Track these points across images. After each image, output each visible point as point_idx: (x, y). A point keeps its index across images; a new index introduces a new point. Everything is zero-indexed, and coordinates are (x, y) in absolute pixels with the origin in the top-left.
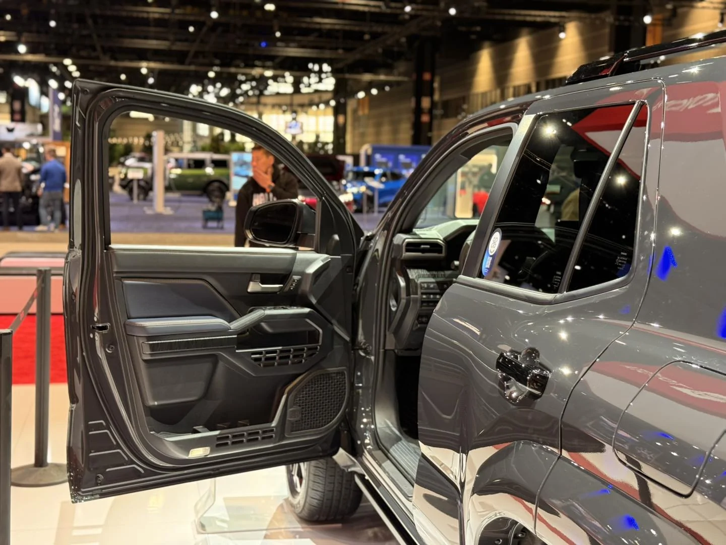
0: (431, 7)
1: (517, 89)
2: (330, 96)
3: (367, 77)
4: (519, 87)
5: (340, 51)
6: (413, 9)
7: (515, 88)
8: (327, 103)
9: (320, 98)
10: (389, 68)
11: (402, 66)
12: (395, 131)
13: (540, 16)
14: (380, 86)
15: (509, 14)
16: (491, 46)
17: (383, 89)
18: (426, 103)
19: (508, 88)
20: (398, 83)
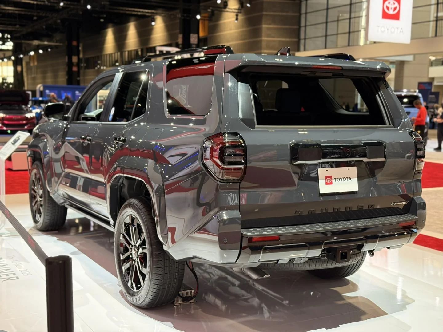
0: (75, 3)
1: (130, 52)
2: (10, 53)
3: (36, 42)
4: (131, 51)
5: (18, 26)
6: (64, 4)
7: (128, 51)
8: (9, 58)
9: (4, 54)
10: (49, 37)
11: (58, 36)
12: (55, 77)
13: (140, 12)
14: (45, 48)
15: (122, 10)
16: (113, 26)
17: (47, 50)
18: (75, 59)
19: (125, 52)
20: (56, 47)
